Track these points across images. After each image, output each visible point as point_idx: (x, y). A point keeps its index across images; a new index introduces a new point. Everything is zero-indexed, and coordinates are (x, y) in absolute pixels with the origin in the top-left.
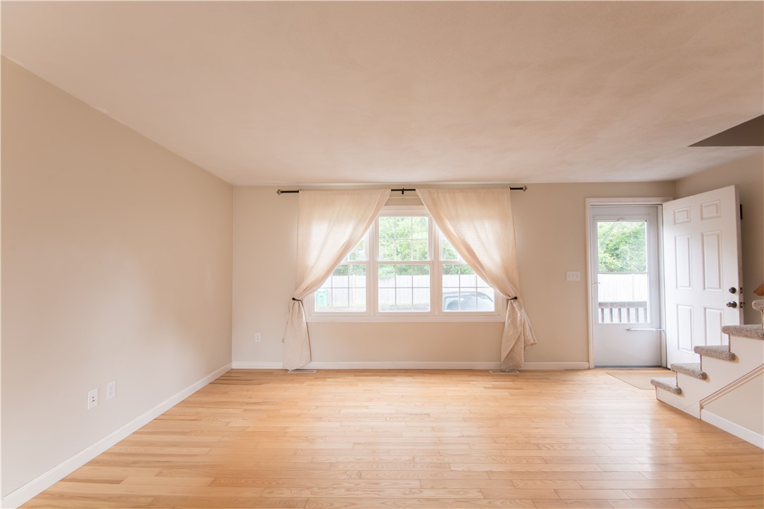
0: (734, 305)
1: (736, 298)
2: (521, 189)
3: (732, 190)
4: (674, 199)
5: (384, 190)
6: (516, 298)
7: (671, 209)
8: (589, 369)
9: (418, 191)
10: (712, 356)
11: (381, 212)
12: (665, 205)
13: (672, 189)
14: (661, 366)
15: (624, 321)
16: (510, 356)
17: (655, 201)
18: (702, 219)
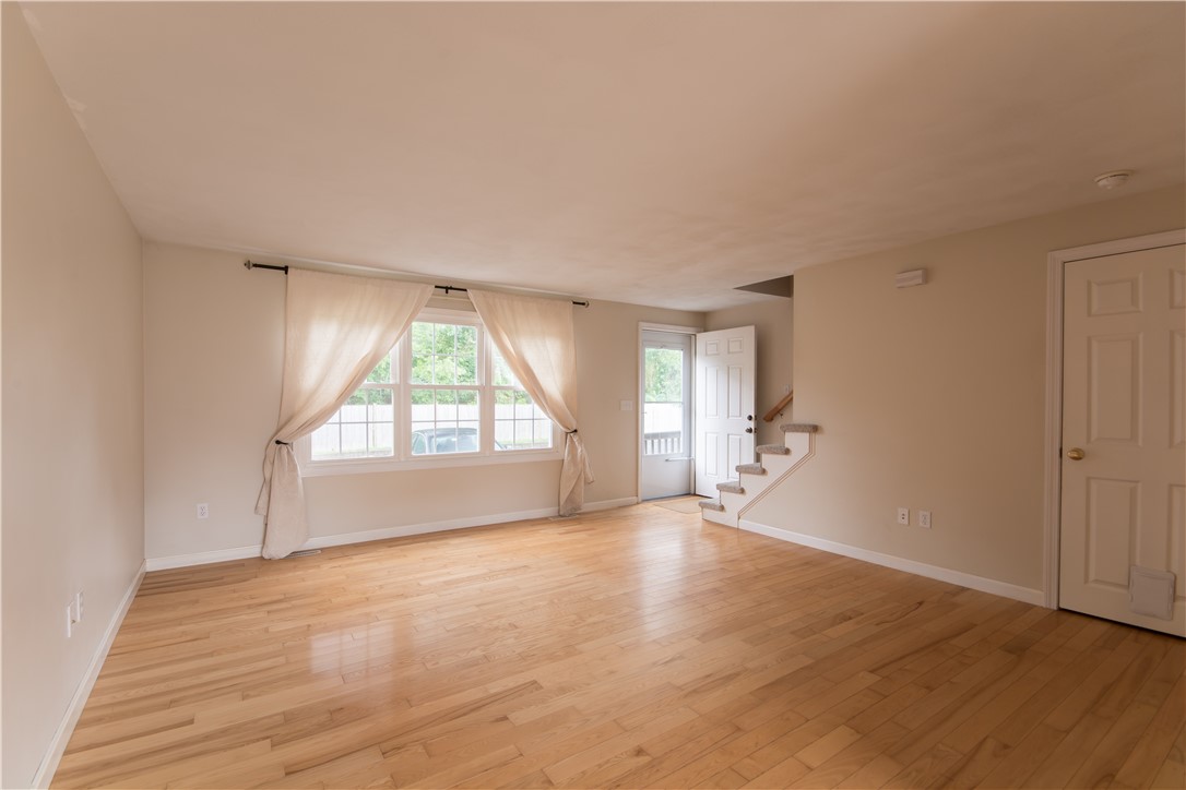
0: (750, 431)
1: (752, 424)
2: (583, 304)
3: (751, 329)
4: (705, 331)
5: (424, 285)
6: (576, 431)
7: (703, 339)
8: (638, 503)
9: (470, 293)
10: (749, 473)
11: (420, 315)
12: (698, 335)
13: (703, 321)
14: (690, 492)
15: (663, 452)
16: (570, 499)
17: (690, 331)
18: (729, 353)
